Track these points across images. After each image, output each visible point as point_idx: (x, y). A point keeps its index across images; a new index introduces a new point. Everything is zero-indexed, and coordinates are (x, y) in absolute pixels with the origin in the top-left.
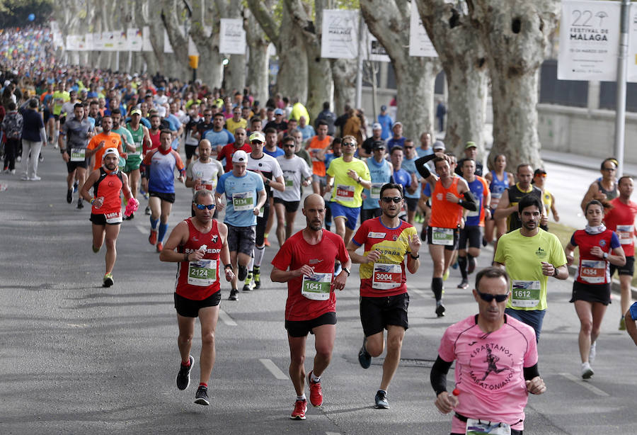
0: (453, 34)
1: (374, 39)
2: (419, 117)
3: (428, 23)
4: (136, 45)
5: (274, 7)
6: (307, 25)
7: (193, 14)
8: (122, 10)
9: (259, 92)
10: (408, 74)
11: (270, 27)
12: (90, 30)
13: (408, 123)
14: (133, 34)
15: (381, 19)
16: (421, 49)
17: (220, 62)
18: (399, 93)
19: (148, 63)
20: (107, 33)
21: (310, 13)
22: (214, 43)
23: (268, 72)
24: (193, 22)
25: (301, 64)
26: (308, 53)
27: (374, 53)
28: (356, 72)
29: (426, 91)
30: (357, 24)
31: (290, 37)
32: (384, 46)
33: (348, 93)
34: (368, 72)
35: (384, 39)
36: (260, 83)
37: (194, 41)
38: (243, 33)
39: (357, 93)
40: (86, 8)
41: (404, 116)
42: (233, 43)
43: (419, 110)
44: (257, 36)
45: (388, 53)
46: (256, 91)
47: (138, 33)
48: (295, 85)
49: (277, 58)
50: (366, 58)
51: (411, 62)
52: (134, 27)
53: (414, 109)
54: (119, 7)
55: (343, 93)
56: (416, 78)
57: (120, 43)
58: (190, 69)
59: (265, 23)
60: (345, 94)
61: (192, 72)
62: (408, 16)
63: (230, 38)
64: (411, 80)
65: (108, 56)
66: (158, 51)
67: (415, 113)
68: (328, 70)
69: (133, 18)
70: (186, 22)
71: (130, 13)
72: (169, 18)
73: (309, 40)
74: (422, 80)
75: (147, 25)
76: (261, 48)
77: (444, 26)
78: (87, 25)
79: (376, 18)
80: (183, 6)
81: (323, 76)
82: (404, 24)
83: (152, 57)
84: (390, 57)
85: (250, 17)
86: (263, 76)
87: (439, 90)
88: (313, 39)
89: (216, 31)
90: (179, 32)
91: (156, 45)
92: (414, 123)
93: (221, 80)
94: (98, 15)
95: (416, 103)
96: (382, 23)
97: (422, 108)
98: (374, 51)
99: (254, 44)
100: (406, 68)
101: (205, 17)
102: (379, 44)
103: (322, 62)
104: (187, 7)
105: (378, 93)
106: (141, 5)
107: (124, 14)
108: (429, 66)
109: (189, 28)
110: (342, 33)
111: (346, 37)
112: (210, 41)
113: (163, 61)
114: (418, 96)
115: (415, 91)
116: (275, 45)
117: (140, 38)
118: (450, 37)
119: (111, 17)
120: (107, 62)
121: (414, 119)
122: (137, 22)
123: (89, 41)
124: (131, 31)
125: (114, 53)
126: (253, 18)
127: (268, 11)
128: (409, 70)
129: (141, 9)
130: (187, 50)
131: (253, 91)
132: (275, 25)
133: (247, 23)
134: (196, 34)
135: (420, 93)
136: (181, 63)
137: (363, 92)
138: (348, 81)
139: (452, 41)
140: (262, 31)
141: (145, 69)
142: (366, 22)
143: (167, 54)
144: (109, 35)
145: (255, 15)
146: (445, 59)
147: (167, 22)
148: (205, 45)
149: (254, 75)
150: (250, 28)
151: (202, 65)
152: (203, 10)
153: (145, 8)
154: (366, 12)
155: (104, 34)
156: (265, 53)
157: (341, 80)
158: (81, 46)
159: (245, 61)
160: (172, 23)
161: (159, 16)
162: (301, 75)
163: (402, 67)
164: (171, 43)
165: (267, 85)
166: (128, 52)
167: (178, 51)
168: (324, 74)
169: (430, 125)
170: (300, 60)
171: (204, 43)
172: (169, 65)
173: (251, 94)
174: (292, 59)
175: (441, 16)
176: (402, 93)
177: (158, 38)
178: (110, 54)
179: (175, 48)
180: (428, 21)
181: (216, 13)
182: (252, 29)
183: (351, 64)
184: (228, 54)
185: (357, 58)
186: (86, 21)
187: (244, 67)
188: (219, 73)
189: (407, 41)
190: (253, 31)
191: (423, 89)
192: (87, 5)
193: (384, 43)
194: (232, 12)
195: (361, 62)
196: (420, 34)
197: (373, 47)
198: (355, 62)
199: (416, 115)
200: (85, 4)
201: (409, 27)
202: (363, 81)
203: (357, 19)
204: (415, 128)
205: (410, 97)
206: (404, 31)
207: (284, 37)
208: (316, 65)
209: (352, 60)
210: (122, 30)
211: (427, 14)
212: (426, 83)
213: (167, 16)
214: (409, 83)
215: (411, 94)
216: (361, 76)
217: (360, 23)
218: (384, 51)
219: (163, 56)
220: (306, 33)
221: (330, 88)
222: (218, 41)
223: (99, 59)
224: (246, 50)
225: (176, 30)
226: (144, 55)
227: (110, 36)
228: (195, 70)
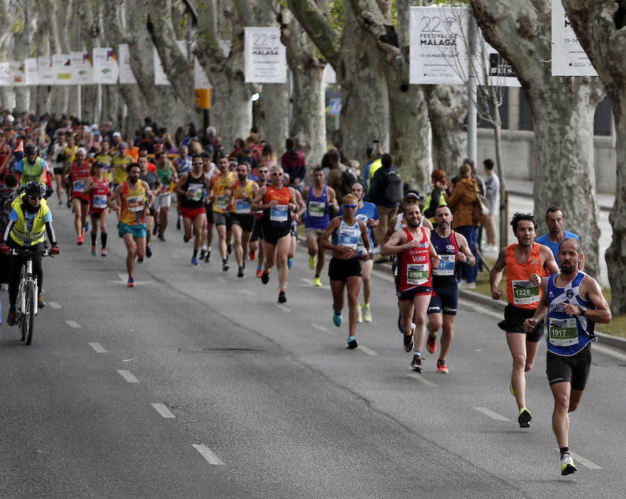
0: (621, 38)
1: (495, 52)
2: (571, 175)
3: (579, 23)
4: (108, 74)
5: (332, 5)
6: (384, 33)
7: (199, 21)
8: (83, 17)
9: (312, 143)
10: (550, 108)
11: (324, 38)
12: (32, 53)
13: (553, 185)
14: (103, 57)
15: (503, 18)
16: (571, 65)
17: (246, 98)
18: (537, 137)
19: (129, 103)
20: (60, 57)
21: (389, 13)
22: (235, 67)
23: (323, 110)
24: (200, 34)
25: (378, 96)
26: (387, 77)
27: (495, 75)
28: (466, 106)
29: (582, 132)
30: (465, 28)
31: (358, 52)
32: (510, 63)
33: (456, 140)
34: (487, 105)
35: (510, 51)
36: (312, 131)
37: (203, 65)
38: (282, 50)
39: (469, 139)
40: (24, 16)
41: (547, 173)
42: (265, 66)
43: (571, 163)
44: (304, 52)
45: (516, 73)
46: (307, 142)
47: (110, 54)
48: (369, 131)
49: (339, 87)
50: (482, 84)
51: (555, 86)
52: (103, 46)
53: (564, 161)
54: (78, 13)
55: (448, 141)
56: (564, 113)
57: (82, 73)
58: (198, 110)
59: (317, 32)
60: (451, 143)
61: (202, 115)
62: (547, 12)
63: (261, 58)
64: (556, 115)
65: (63, 95)
66: (145, 84)
67: (565, 169)
68: (421, 104)
69: (102, 31)
70: (188, 33)
71: (97, 22)
72: (161, 29)
73: (389, 57)
74: (574, 115)
75: (124, 41)
76: (313, 71)
77: (606, 25)
78: (27, 44)
79: (496, 16)
80: (182, 8)
81: (414, 114)
82: (541, 24)
83: (136, 94)
84: (520, 80)
85: (292, 22)
86: (318, 118)
87: (601, 128)
88: (395, 55)
89: (238, 47)
90: (178, 50)
91: (141, 73)
92: (563, 184)
93: (250, 127)
94: (44, 27)
95: (566, 153)
96: (505, 25)
97: (576, 160)
98: (494, 70)
99: (300, 67)
100: (546, 96)
101: (218, 24)
102: (502, 59)
103: (410, 91)
104: (189, 10)
105: (504, 138)
106: (114, 9)
107: (87, 24)
108: (584, 91)
109: (194, 45)
110: (441, 43)
111: (447, 50)
112: (229, 65)
113: (153, 100)
114: (567, 140)
115: (563, 133)
116: (334, 67)
117: (115, 63)
118: (616, 42)
119: (66, 30)
120: (63, 104)
121: (564, 179)
122: (108, 38)
123: (31, 70)
124: (99, 52)
125: (74, 88)
126: (297, 23)
127: (320, 12)
128: (552, 100)
129: (114, 16)
130: (191, 79)
131: (303, 143)
132: (335, 35)
133: (287, 32)
134: (207, 53)
135: (571, 135)
136: (184, 101)
137: (479, 136)
138: (456, 121)
139: (620, 49)
140: (312, 44)
141: (125, 114)
142: (479, 24)
143: (159, 87)
144: (64, 59)
145: (300, 20)
146: (610, 80)
147: (158, 35)
148: (221, 70)
149: (302, 116)
150: (292, 39)
151: (218, 104)
152: (215, 14)
153: (122, 13)
154: (479, 9)
155: (54, 57)
156: (320, 81)
157: (444, 120)
158: (18, 79)
159: (286, 95)
160: (166, 38)
161: (144, 26)
162: (378, 114)
163: (541, 94)
164: (166, 70)
165: (324, 132)
166: (96, 85)
167: (178, 83)
168: (416, 111)
169: (591, 187)
170: (376, 89)
171: (219, 67)
172: (164, 105)
173: (299, 147)
174: (363, 89)
175: (601, 9)
176: (543, 137)
177: (145, 62)
178: (67, 90)
179: (172, 78)
180: (579, 19)
181: (236, 18)
182: (296, 41)
183: (458, 93)
184: (259, 84)
185: (468, 84)
186: (25, 38)
187: (286, 104)
188: (246, 116)
189: (546, 51)
190: (299, 44)
191: (576, 130)
192: (26, 13)
193: (510, 57)
194: (262, 15)
195: (475, 90)
196: (567, 40)
197: (493, 65)
198: (465, 88)
199: (567, 172)
200: (22, 11)
201: (550, 29)
202: (478, 119)
203: (464, 21)
204: (565, 193)
205: (555, 143)
206: (541, 37)
207: (349, 53)
208: (402, 96)
209: (459, 85)
210: (85, 52)
211: (577, 8)
212: (581, 120)
213: (156, 26)
214: (552, 121)
215: (557, 138)
216: (475, 111)
217: (470, 24)
218: (510, 71)
219: (153, 90)
220: (384, 45)
221: (426, 134)
222: (243, 63)
223: (49, 100)
224: (288, 77)
225: (174, 49)
226: (123, 90)
227: (65, 62)
228: (206, 113)
